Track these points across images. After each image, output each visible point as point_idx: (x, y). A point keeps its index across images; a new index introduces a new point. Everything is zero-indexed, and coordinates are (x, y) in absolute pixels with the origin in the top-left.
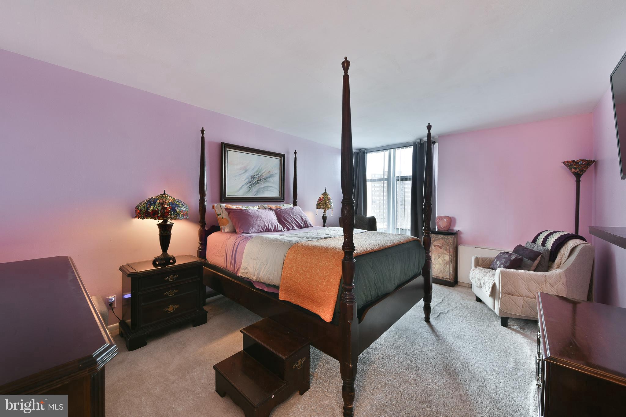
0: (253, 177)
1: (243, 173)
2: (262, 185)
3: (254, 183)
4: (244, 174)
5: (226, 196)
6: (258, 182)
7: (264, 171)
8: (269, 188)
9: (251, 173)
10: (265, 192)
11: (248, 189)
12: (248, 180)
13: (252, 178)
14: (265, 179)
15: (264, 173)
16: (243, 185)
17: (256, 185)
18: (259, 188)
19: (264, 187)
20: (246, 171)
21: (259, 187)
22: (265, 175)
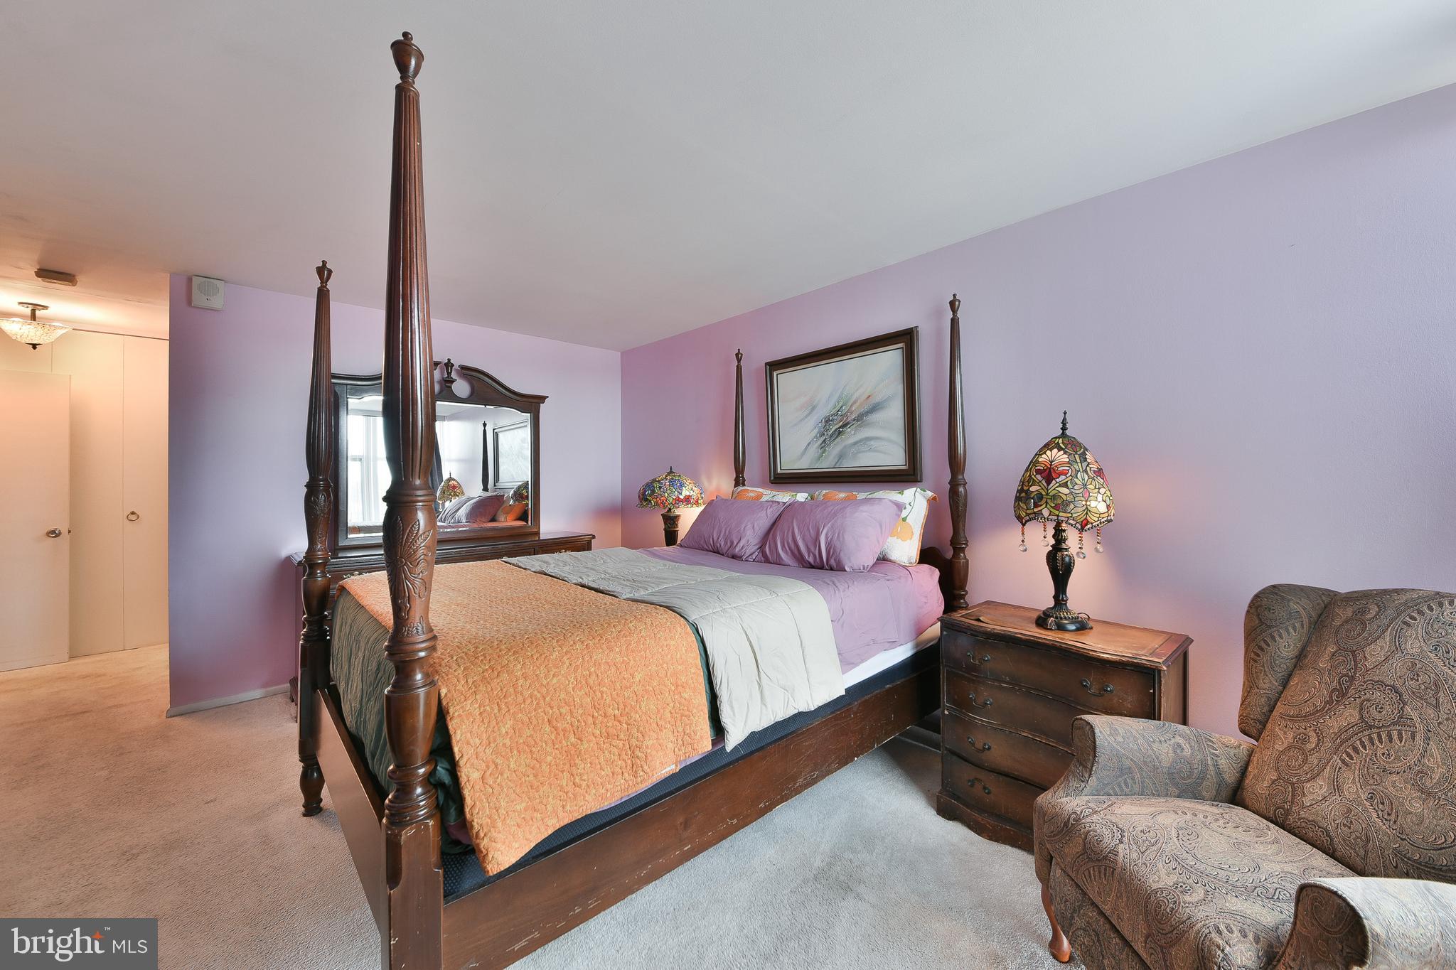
0: (828, 421)
1: (806, 417)
2: (851, 436)
3: (831, 436)
4: (809, 418)
5: (779, 471)
6: (839, 432)
7: (854, 398)
8: (872, 443)
9: (823, 412)
10: (860, 455)
11: (820, 451)
12: (816, 430)
13: (826, 422)
14: (858, 420)
15: (855, 402)
16: (809, 444)
17: (838, 440)
18: (845, 447)
19: (856, 443)
20: (814, 408)
21: (843, 444)
22: (857, 410)
